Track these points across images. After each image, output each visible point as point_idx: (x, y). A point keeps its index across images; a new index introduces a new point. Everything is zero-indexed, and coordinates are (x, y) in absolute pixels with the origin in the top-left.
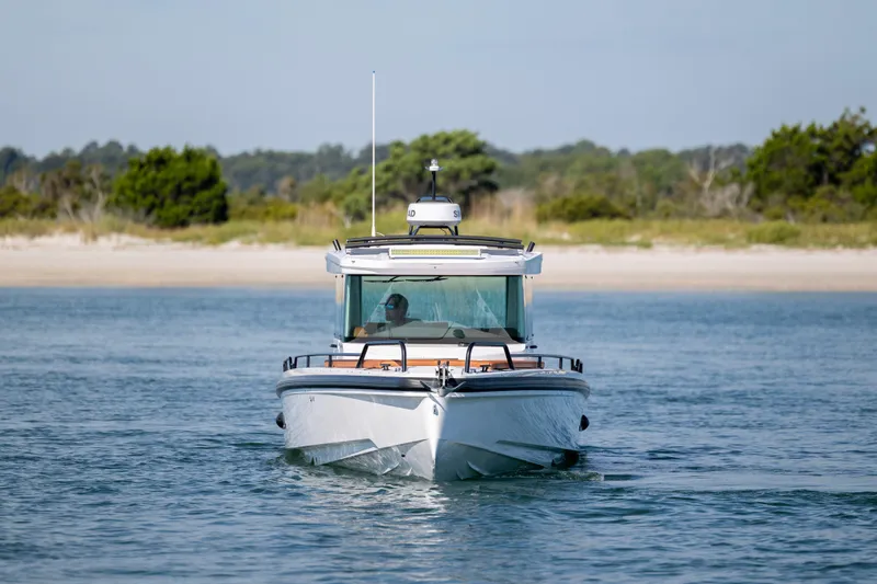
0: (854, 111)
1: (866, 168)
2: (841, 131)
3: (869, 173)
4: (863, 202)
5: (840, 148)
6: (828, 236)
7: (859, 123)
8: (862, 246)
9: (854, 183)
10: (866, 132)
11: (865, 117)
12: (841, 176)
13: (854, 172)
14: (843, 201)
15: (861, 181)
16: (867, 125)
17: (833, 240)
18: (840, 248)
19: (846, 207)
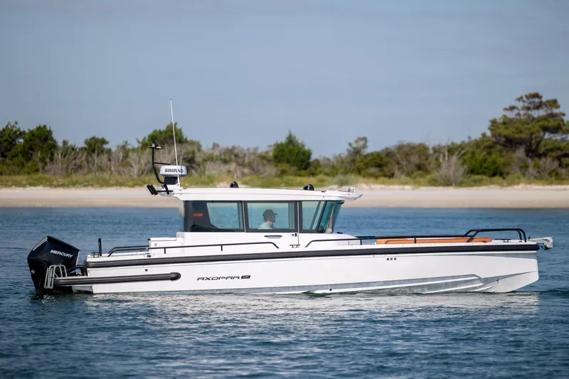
0: (13, 123)
1: (19, 150)
2: (7, 133)
3: (21, 152)
4: (18, 166)
5: (6, 140)
6: (7, 181)
7: (14, 129)
8: (24, 186)
9: (13, 157)
10: (18, 133)
11: (18, 126)
12: (7, 153)
13: (13, 151)
14: (9, 165)
15: (17, 156)
16: (19, 130)
17: (10, 183)
18: (14, 187)
19: (11, 168)
